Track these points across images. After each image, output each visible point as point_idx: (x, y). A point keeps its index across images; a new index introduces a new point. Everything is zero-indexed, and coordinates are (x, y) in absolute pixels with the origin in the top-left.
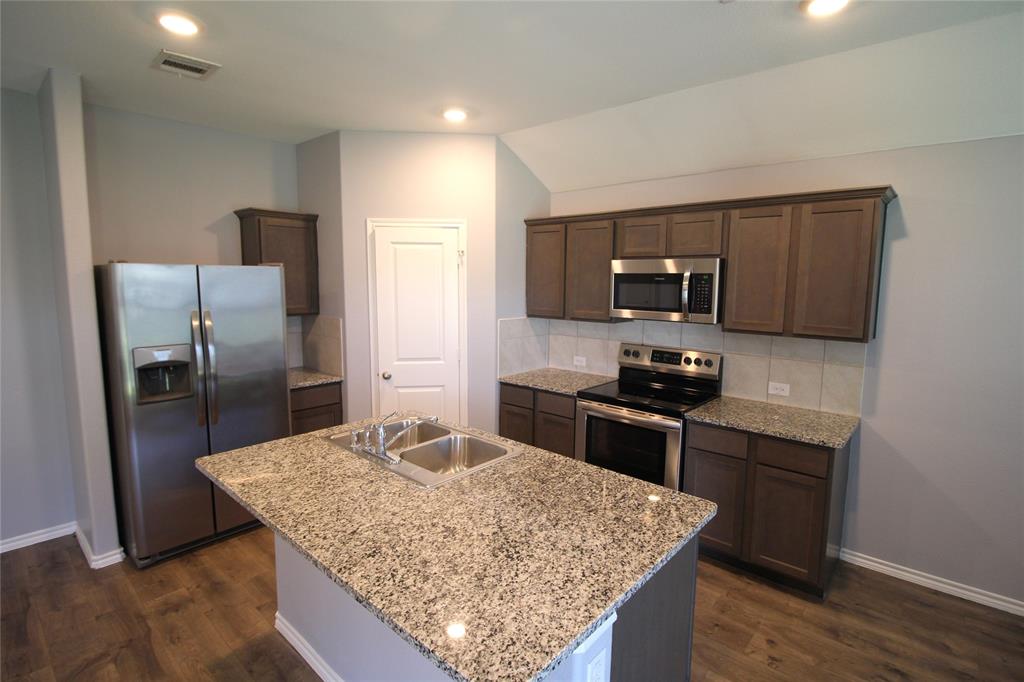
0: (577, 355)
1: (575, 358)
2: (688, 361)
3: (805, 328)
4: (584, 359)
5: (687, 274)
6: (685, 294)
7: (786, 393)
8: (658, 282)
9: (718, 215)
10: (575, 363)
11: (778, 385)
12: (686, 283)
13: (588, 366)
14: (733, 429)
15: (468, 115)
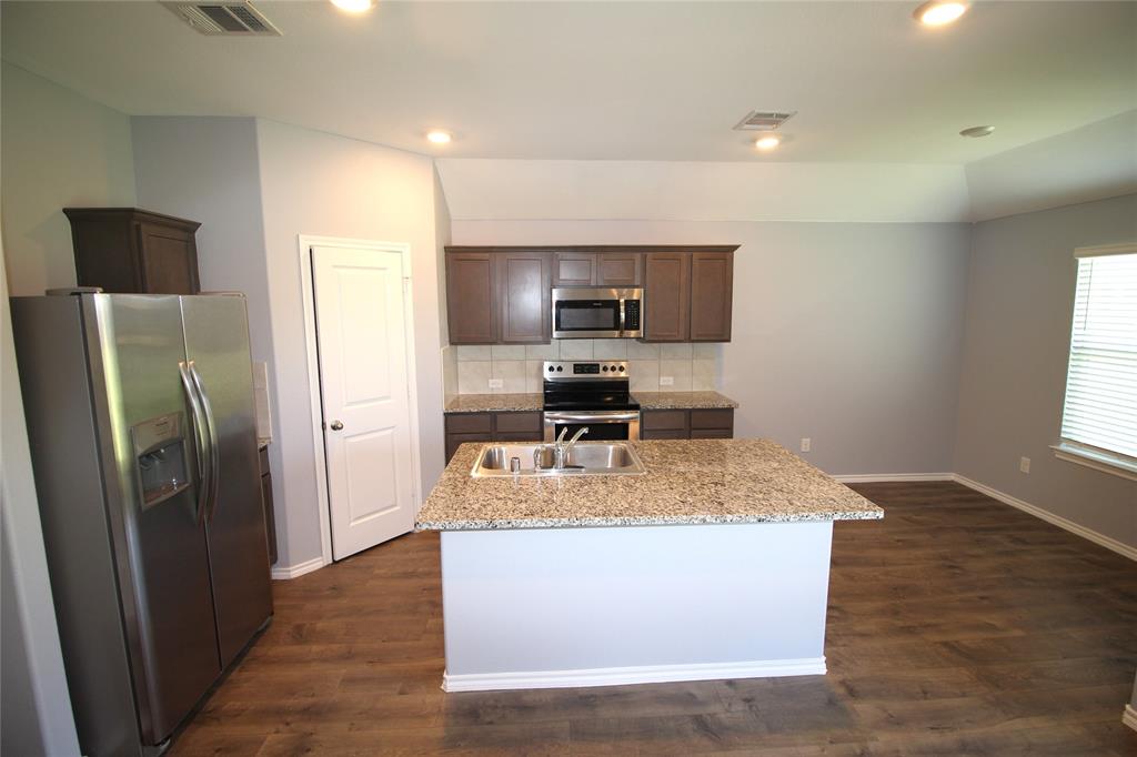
0: (492, 378)
1: (490, 381)
2: (605, 369)
3: (698, 335)
4: (501, 381)
5: (622, 301)
6: (623, 315)
7: (671, 383)
8: (598, 307)
9: (638, 256)
10: (491, 386)
11: (665, 378)
12: (622, 308)
13: (504, 386)
14: (676, 410)
15: (452, 137)
